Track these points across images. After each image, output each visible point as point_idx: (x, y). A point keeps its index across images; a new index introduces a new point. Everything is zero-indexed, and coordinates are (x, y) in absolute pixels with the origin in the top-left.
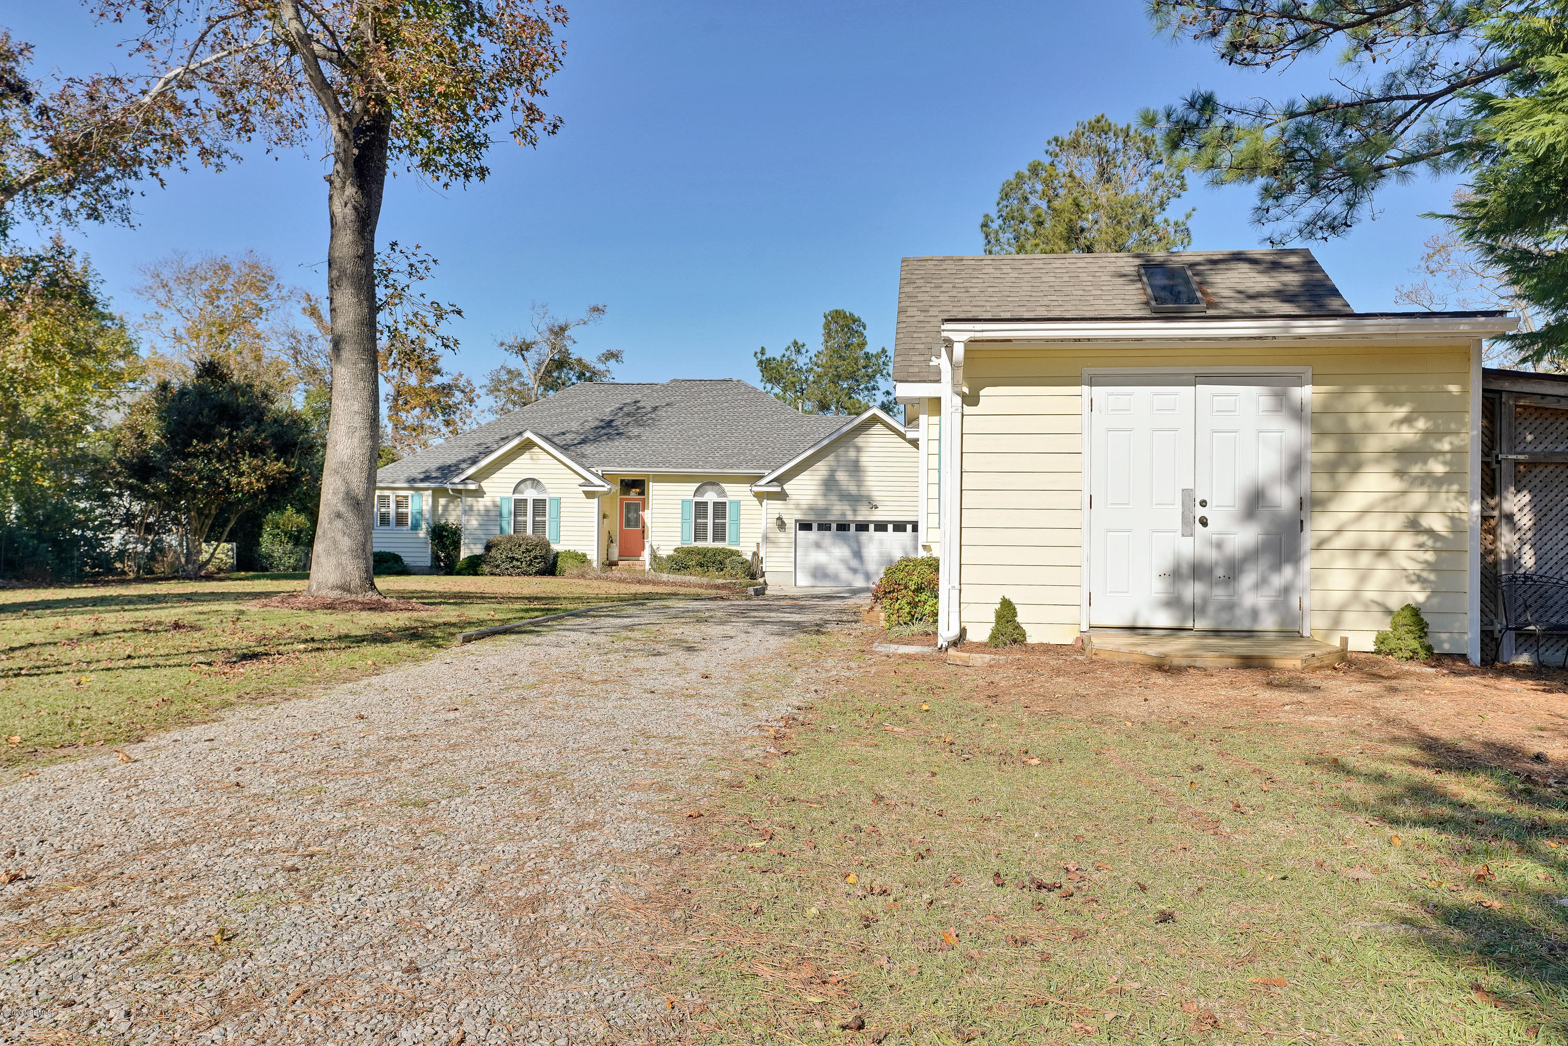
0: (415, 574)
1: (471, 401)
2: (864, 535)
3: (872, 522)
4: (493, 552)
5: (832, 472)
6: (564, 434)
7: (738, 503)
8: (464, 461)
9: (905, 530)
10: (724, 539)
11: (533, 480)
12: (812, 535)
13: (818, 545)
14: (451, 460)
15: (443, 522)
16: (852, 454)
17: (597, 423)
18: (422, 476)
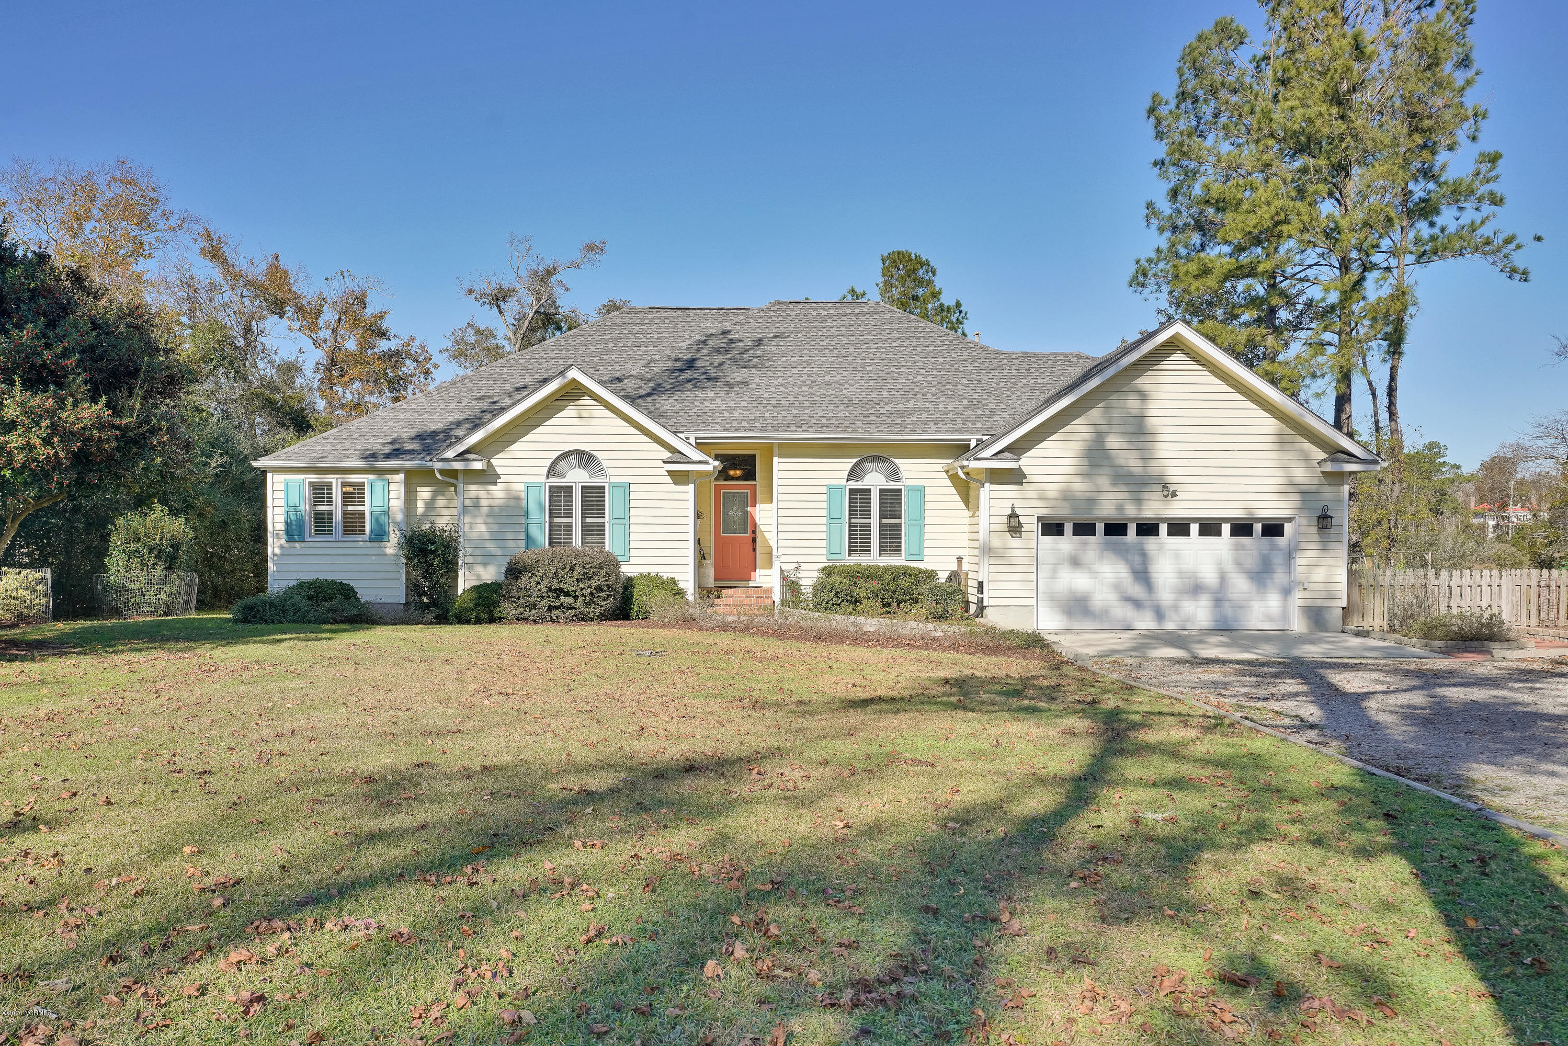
0: (386, 624)
1: (427, 373)
2: (1150, 542)
3: (1164, 520)
4: (523, 581)
5: (1099, 438)
6: (619, 380)
7: (920, 490)
8: (459, 424)
9: (1219, 534)
10: (897, 551)
11: (580, 453)
12: (1067, 543)
13: (1075, 562)
14: (436, 423)
15: (426, 527)
16: (1133, 404)
17: (670, 364)
18: (387, 449)
